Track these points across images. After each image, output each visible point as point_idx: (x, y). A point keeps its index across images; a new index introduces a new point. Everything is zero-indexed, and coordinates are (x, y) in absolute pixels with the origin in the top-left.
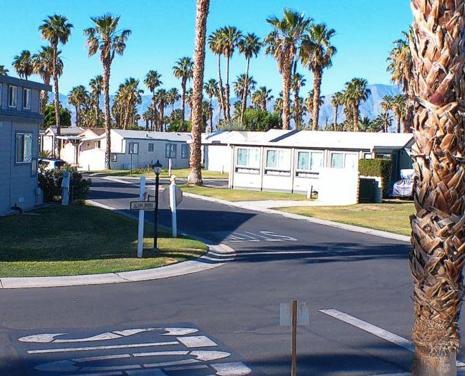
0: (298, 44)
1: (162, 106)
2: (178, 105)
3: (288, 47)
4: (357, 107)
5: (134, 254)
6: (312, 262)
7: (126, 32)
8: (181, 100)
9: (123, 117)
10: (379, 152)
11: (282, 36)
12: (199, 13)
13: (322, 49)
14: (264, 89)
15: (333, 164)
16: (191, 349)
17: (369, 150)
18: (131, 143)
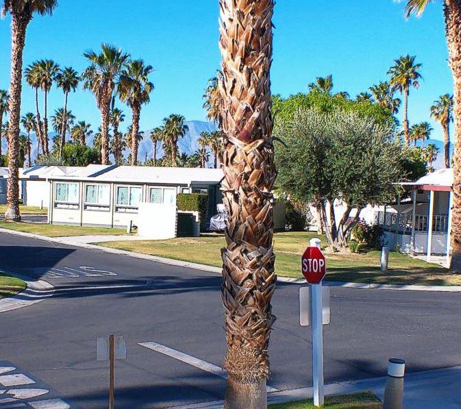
0: (116, 80)
3: (106, 82)
4: (175, 143)
10: (196, 186)
11: (99, 71)
12: (14, 46)
13: (139, 85)
14: (83, 124)
15: (151, 199)
16: (8, 388)
17: (186, 185)
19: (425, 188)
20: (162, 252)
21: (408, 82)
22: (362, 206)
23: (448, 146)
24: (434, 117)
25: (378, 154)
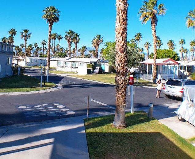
0: (72, 38)
1: (38, 51)
2: (42, 51)
3: (70, 38)
4: (84, 52)
5: (40, 87)
6: (81, 88)
7: (30, 33)
10: (91, 63)
11: (68, 36)
12: (49, 30)
13: (77, 39)
14: (62, 48)
15: (81, 65)
16: (60, 108)
17: (89, 62)
19: (146, 64)
20: (83, 78)
21: (139, 39)
22: (131, 68)
23: (148, 54)
24: (145, 47)
25: (135, 56)
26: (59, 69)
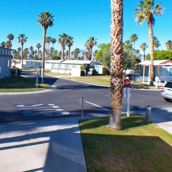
0: (66, 40)
1: (33, 54)
2: (37, 54)
3: (63, 41)
4: (77, 55)
5: (35, 87)
6: (75, 89)
7: (26, 38)
8: (38, 53)
9: (24, 57)
10: (85, 65)
11: (62, 39)
12: (44, 34)
14: (56, 51)
15: (74, 67)
16: (55, 108)
17: (82, 64)
18: (27, 62)
19: (142, 65)
20: (77, 79)
21: (135, 40)
22: (126, 69)
23: (144, 55)
24: (141, 48)
25: (130, 57)
26: (53, 71)
